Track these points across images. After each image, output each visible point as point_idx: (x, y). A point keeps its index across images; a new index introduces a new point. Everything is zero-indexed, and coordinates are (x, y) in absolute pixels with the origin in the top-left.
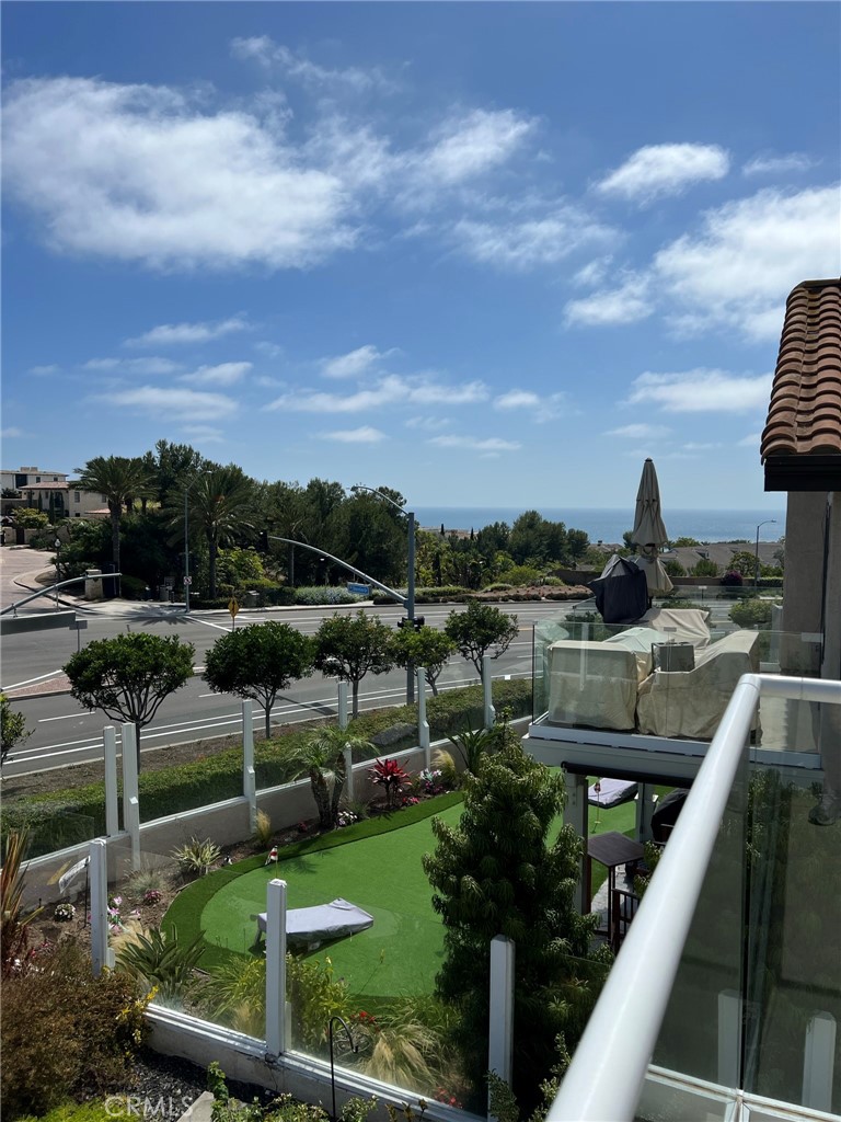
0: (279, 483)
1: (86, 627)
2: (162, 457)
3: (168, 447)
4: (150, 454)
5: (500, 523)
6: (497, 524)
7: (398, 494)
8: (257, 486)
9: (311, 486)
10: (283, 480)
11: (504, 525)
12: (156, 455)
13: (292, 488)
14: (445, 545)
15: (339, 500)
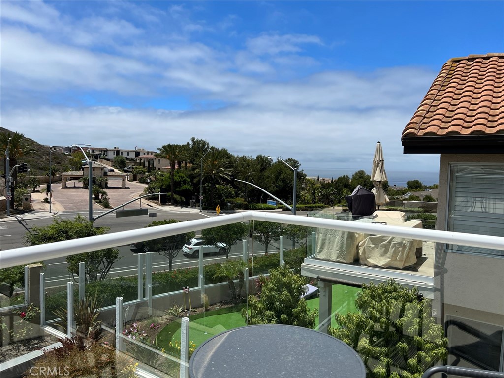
0: (244, 156)
1: (156, 216)
2: (193, 144)
3: (196, 140)
4: (188, 143)
5: (346, 176)
6: (344, 176)
7: (297, 162)
8: (234, 157)
9: (258, 158)
10: (245, 155)
11: (347, 176)
12: (191, 143)
13: (249, 158)
14: (319, 185)
15: (270, 164)
